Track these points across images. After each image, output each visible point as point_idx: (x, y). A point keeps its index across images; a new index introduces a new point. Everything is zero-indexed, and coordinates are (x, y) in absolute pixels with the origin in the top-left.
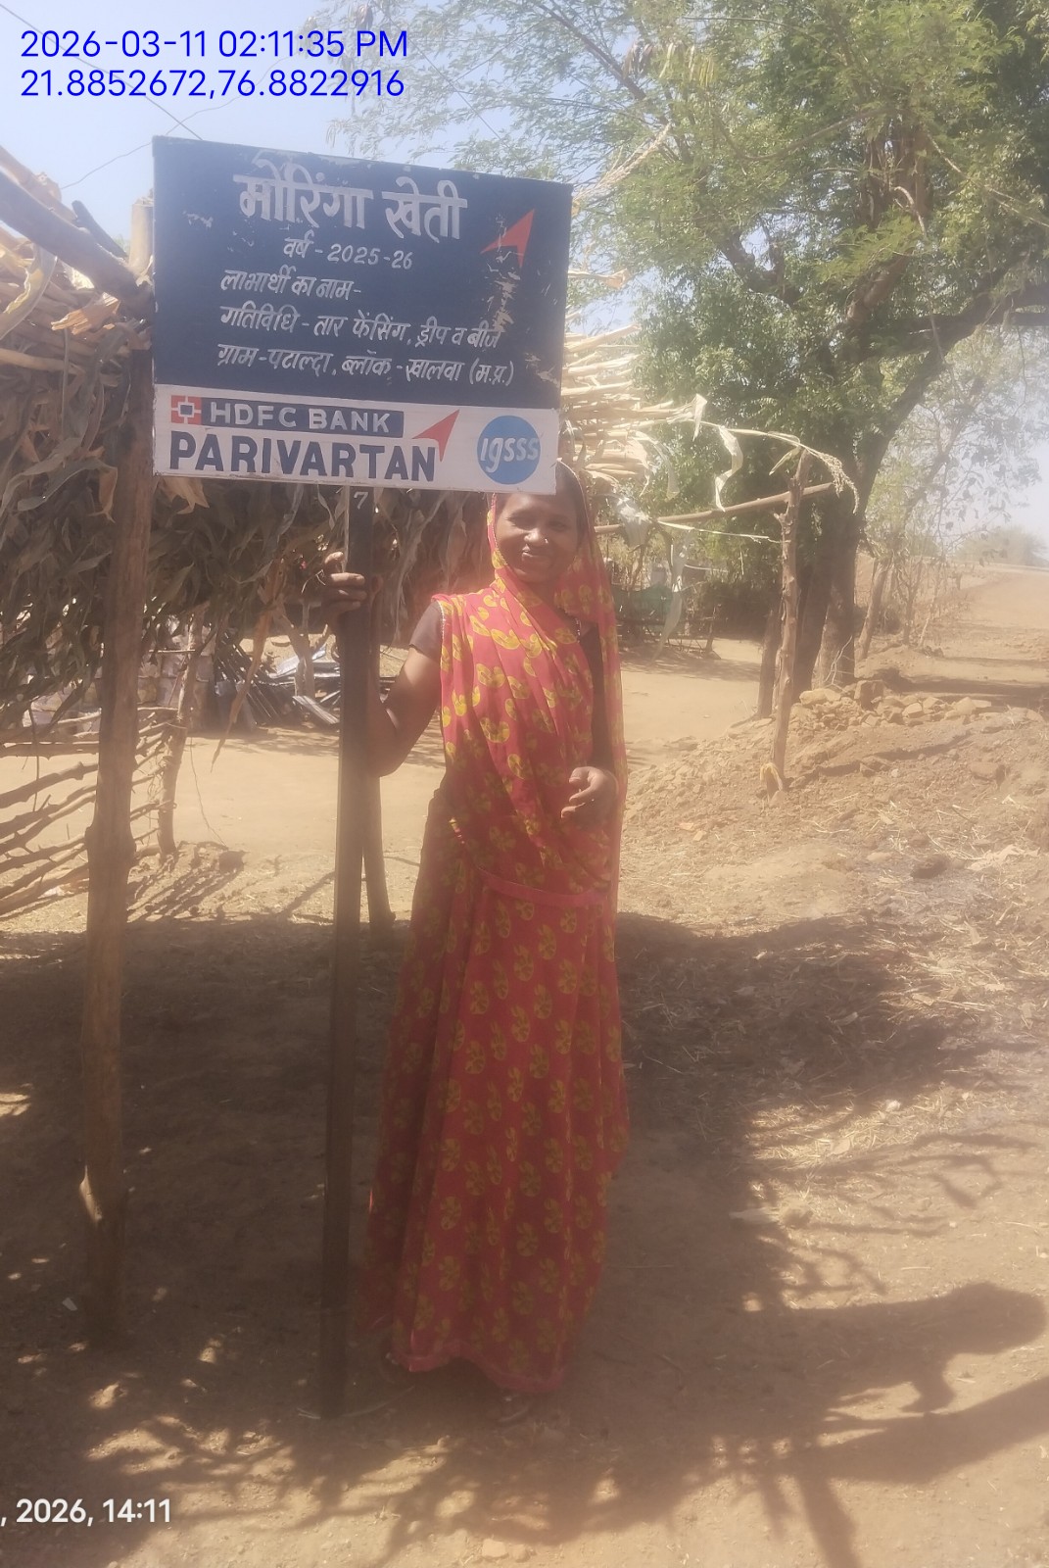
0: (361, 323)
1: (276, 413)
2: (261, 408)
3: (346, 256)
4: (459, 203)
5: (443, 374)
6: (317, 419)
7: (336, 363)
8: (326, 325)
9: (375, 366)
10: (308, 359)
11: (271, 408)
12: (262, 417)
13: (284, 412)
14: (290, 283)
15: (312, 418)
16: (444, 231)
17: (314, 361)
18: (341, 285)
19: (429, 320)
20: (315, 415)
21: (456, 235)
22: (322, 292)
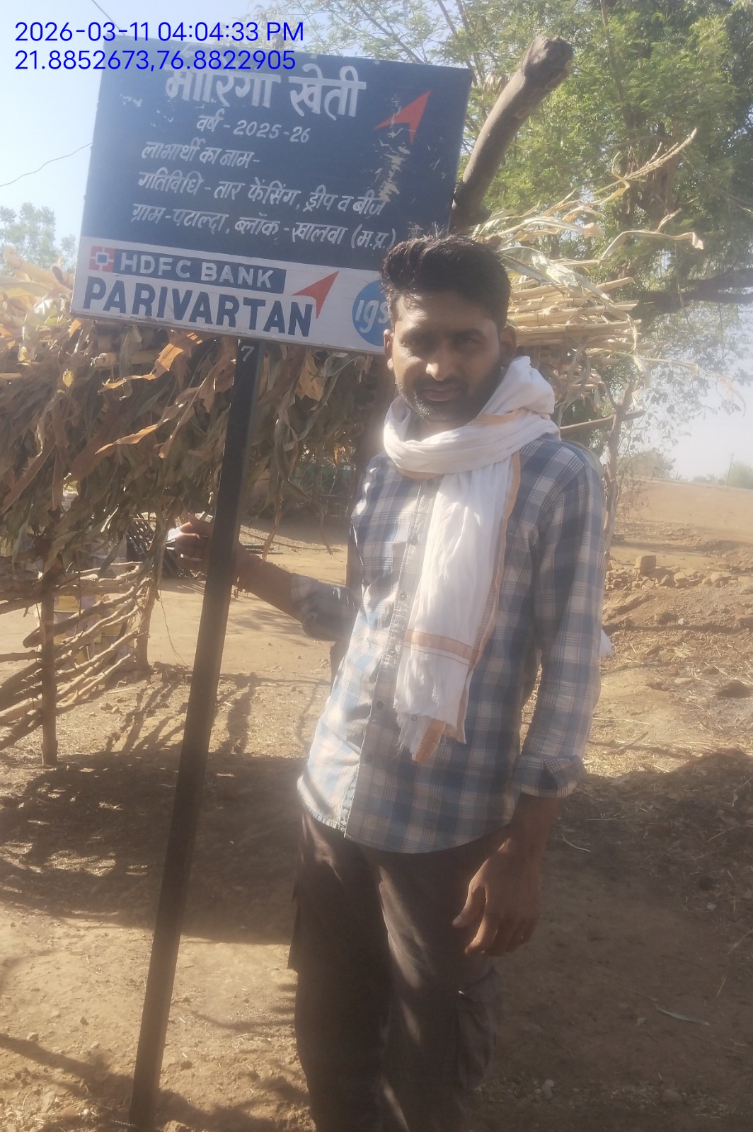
0: (256, 188)
1: (174, 265)
2: (162, 260)
3: (250, 131)
4: (358, 85)
5: (326, 237)
6: (209, 272)
7: (230, 223)
8: (226, 189)
9: (265, 226)
10: (206, 218)
11: (170, 260)
12: (162, 267)
13: (180, 264)
14: (199, 152)
15: (204, 271)
16: (342, 110)
17: (211, 220)
18: (242, 155)
19: (319, 187)
20: (208, 268)
21: (353, 113)
22: (224, 161)
